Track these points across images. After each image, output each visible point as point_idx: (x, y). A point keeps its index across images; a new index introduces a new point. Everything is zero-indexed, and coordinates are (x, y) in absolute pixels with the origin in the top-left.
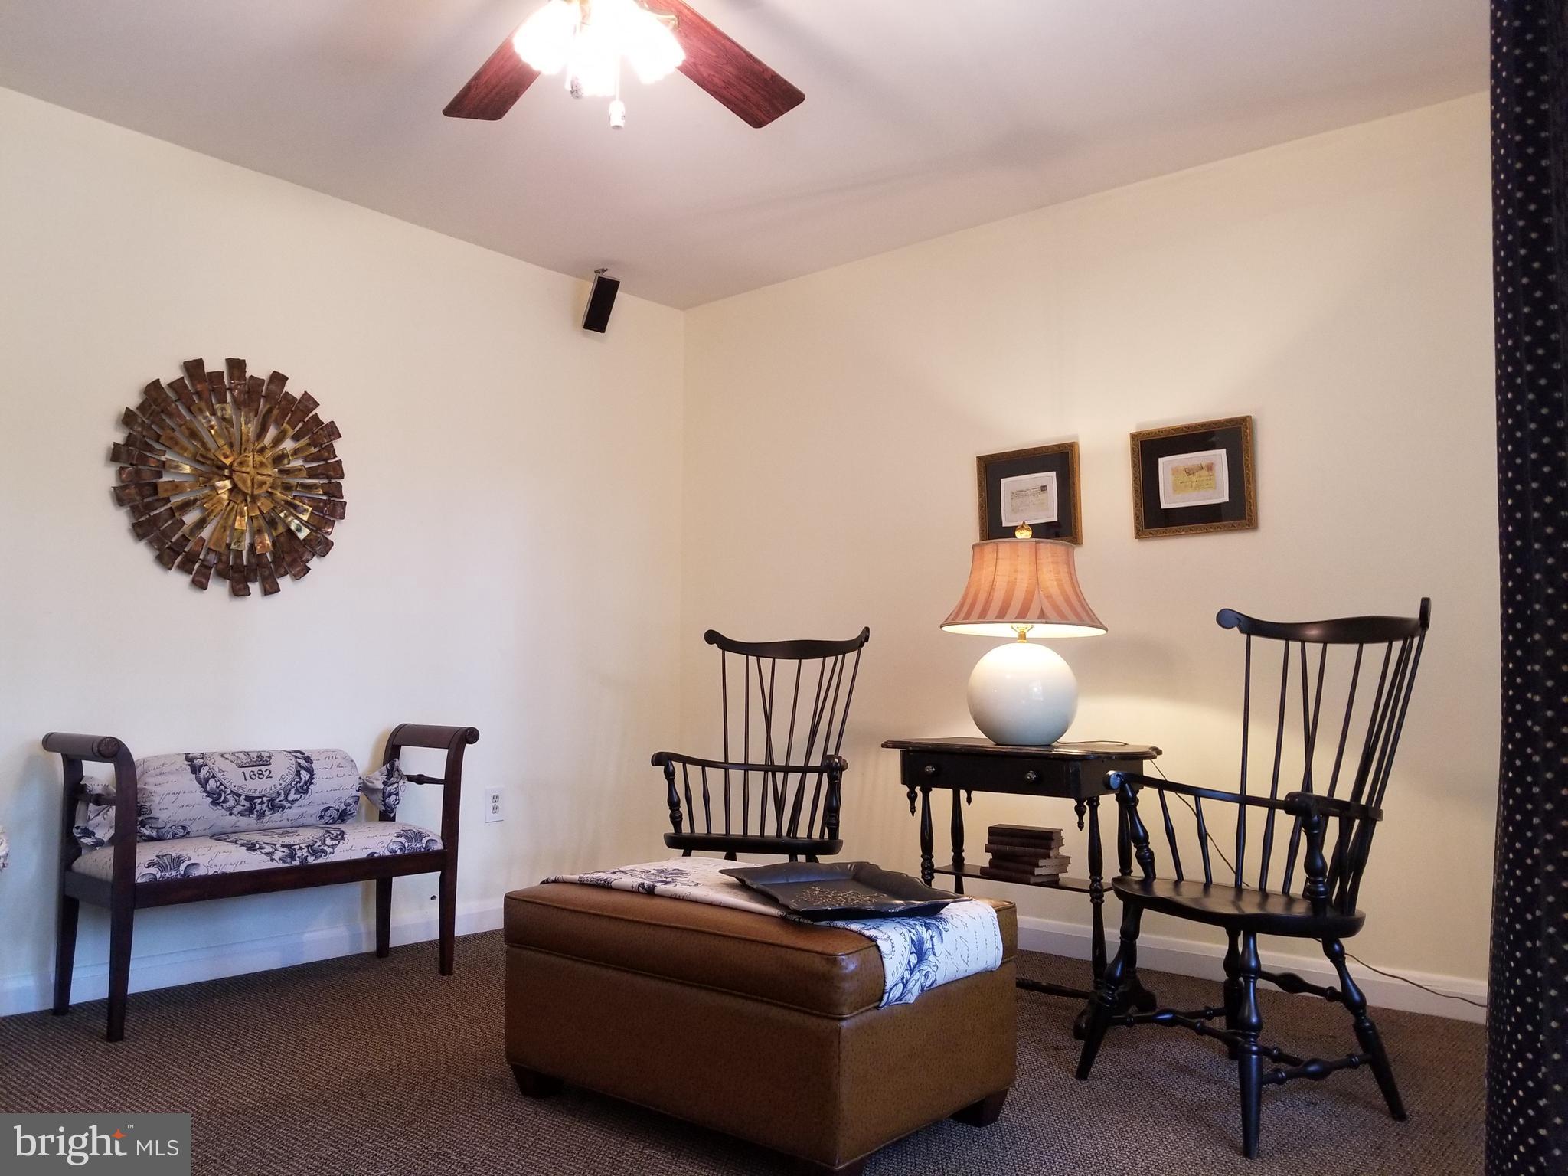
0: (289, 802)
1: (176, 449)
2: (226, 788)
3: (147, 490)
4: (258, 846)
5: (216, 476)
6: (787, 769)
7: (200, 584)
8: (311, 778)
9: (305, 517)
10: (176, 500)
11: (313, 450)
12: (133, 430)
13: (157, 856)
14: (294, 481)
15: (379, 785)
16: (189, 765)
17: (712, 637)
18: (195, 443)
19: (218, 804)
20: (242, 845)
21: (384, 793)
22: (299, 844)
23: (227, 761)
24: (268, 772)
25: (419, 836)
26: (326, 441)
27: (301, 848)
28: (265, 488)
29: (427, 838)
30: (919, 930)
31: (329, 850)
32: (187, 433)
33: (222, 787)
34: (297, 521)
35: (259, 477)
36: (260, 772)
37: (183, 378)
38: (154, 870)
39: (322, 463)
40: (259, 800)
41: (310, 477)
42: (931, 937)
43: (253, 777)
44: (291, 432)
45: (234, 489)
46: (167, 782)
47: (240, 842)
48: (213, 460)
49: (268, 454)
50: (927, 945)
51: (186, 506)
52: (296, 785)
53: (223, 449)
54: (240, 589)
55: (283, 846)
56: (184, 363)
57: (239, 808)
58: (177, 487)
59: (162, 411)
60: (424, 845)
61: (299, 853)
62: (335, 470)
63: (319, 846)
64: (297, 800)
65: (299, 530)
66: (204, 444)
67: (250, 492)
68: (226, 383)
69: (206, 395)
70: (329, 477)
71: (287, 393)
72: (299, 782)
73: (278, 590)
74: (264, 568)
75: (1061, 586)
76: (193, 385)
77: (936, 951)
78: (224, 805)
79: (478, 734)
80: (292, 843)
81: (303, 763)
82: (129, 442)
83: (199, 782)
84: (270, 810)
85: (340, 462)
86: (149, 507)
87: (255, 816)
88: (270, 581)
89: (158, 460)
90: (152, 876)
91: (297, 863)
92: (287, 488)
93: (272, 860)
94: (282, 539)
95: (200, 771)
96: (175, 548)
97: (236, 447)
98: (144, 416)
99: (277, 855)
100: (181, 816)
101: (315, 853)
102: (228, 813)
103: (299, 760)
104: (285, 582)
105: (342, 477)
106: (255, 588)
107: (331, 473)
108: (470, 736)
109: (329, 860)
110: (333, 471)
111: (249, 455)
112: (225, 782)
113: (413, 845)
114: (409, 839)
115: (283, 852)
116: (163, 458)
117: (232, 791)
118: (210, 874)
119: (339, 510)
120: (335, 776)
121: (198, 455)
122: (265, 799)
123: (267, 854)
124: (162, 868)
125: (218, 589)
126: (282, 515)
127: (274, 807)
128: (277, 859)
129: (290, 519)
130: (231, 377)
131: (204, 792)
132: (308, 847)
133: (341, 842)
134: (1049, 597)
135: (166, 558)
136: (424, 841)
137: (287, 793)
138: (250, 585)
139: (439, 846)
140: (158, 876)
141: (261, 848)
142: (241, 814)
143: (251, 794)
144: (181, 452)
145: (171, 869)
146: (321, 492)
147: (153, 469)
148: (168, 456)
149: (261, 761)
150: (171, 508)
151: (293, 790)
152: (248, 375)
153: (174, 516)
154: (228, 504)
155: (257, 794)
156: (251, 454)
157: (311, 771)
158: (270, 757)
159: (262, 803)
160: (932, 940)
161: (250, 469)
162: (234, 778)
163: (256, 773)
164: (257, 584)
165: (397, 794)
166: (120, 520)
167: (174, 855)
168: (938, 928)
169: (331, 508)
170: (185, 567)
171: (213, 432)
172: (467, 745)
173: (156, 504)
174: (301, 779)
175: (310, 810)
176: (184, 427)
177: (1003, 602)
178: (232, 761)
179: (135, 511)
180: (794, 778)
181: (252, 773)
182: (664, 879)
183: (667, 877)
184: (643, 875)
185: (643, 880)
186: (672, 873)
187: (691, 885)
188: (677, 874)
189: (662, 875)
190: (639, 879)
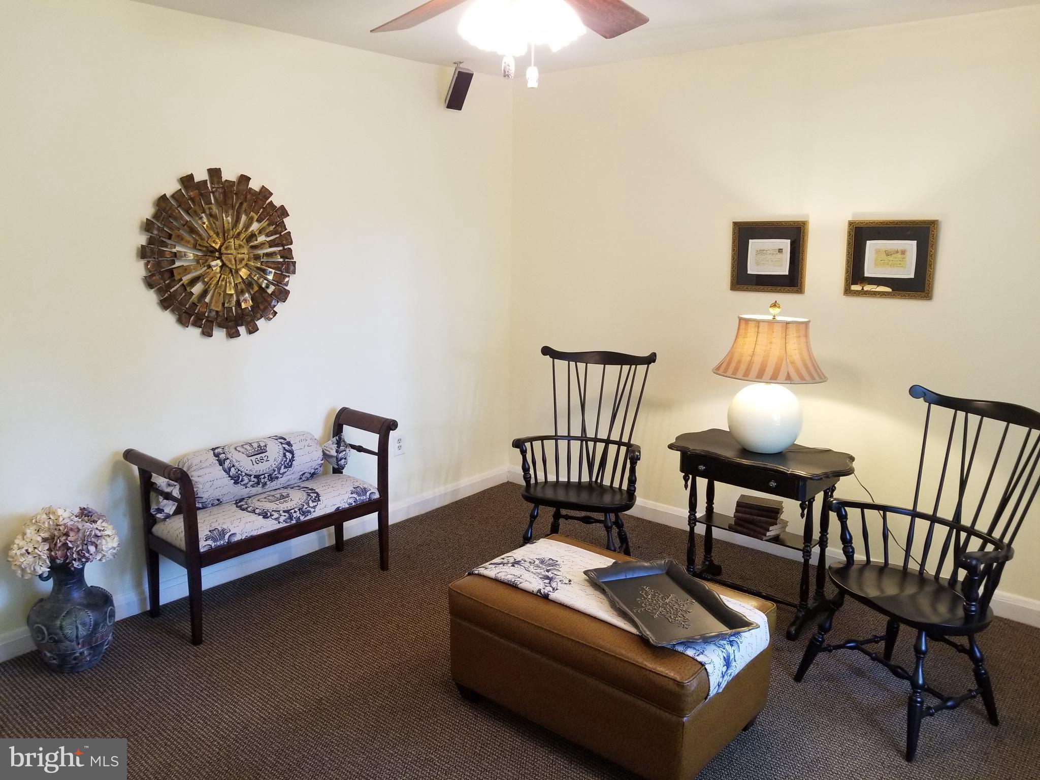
0: (281, 474)
1: (183, 243)
2: (242, 472)
3: (166, 275)
4: (269, 514)
5: (210, 257)
6: (596, 440)
7: (207, 333)
8: (293, 457)
9: (270, 277)
10: (186, 279)
11: (272, 228)
12: (152, 234)
13: (210, 531)
14: (261, 252)
15: (334, 453)
16: (217, 460)
17: (546, 351)
18: (194, 236)
19: (238, 483)
20: (259, 514)
21: (337, 458)
22: (293, 509)
23: (240, 453)
24: (266, 457)
25: (365, 491)
26: (279, 220)
27: (295, 512)
28: (244, 263)
29: (370, 492)
30: (728, 649)
31: (312, 510)
32: (188, 229)
33: (240, 472)
34: (266, 282)
35: (239, 256)
36: (261, 458)
37: (181, 189)
38: (210, 542)
39: (278, 236)
40: (263, 476)
41: (270, 247)
42: (734, 651)
43: (258, 462)
44: (256, 217)
45: (224, 265)
46: (206, 474)
47: (257, 511)
48: (206, 247)
49: (243, 236)
50: (732, 657)
51: (193, 282)
52: (284, 463)
53: (213, 238)
54: (233, 333)
55: (284, 512)
56: (181, 178)
57: (251, 483)
58: (186, 269)
59: (170, 216)
60: (368, 497)
61: (295, 515)
62: (287, 239)
63: (306, 508)
64: (286, 472)
65: (267, 287)
66: (200, 235)
67: (234, 267)
68: (210, 188)
69: (197, 199)
70: (283, 246)
71: (250, 188)
72: (286, 461)
73: (258, 329)
74: (248, 315)
75: (801, 354)
76: (187, 193)
77: (736, 659)
78: (242, 483)
79: (397, 424)
80: (289, 508)
81: (287, 447)
82: (151, 241)
83: (225, 471)
84: (270, 480)
85: (289, 233)
86: (169, 286)
87: (261, 486)
88: (252, 324)
89: (172, 252)
90: (209, 546)
91: (294, 522)
92: (257, 258)
93: (279, 523)
94: (257, 294)
95: (224, 464)
96: (188, 312)
97: (221, 235)
98: (158, 222)
99: (282, 519)
100: (217, 494)
101: (304, 513)
102: (245, 487)
103: (284, 446)
104: (261, 323)
105: (291, 243)
106: (242, 330)
107: (284, 242)
108: (393, 425)
109: (313, 517)
110: (284, 240)
111: (231, 241)
112: (241, 468)
113: (362, 498)
114: (359, 495)
115: (285, 516)
116: (174, 250)
117: (246, 474)
118: (243, 538)
119: (292, 268)
120: (307, 453)
121: (197, 245)
122: (266, 475)
123: (276, 519)
124: (215, 540)
125: (219, 334)
126: (255, 278)
127: (272, 478)
128: (282, 521)
129: (261, 280)
130: (212, 183)
131: (229, 477)
132: (299, 510)
133: (319, 503)
134: (793, 363)
135: (184, 320)
136: (368, 494)
137: (279, 469)
138: (239, 328)
139: (377, 496)
140: (213, 545)
141: (271, 515)
142: (252, 486)
143: (258, 473)
144: (186, 244)
145: (220, 539)
146: (279, 257)
147: (169, 259)
148: (178, 249)
149: (261, 450)
150: (183, 285)
151: (283, 467)
152: (223, 179)
153: (186, 290)
154: (220, 277)
155: (261, 473)
156: (232, 239)
157: (292, 452)
158: (266, 446)
159: (264, 478)
160: (734, 653)
161: (233, 251)
162: (246, 464)
163: (259, 459)
164: (243, 327)
165: (345, 459)
166: (151, 297)
167: (220, 529)
168: (737, 643)
169: (287, 266)
170: (196, 324)
171: (205, 226)
172: (391, 431)
173: (173, 283)
174: (287, 458)
175: (293, 476)
176: (185, 226)
177: (761, 364)
178: (243, 453)
179: (160, 291)
180: (600, 446)
181: (257, 460)
182: (547, 573)
183: (548, 571)
184: (532, 567)
185: (535, 577)
186: (549, 565)
187: (566, 582)
188: (552, 566)
189: (544, 567)
190: (532, 574)
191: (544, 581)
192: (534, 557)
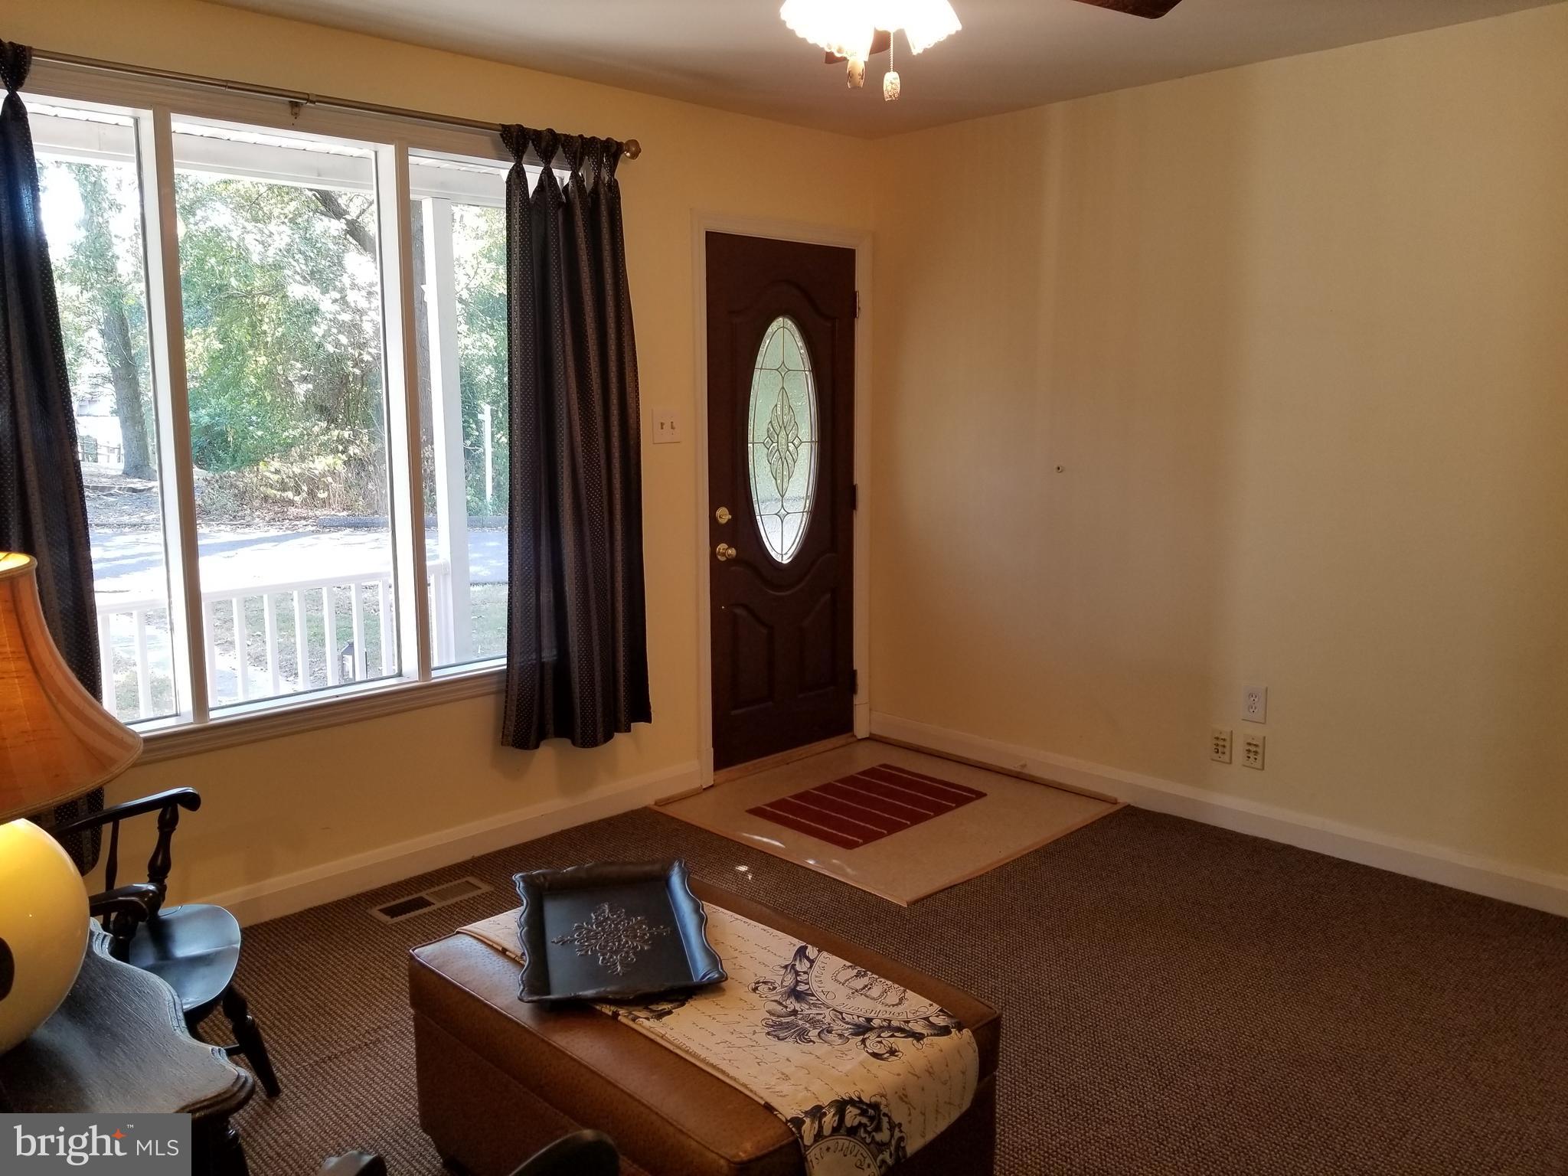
182: (798, 1006)
183: (794, 1013)
184: (827, 1020)
185: (823, 997)
186: (788, 1026)
187: (764, 986)
188: (781, 1024)
189: (800, 1022)
190: (829, 1002)
191: (807, 987)
192: (820, 1048)
